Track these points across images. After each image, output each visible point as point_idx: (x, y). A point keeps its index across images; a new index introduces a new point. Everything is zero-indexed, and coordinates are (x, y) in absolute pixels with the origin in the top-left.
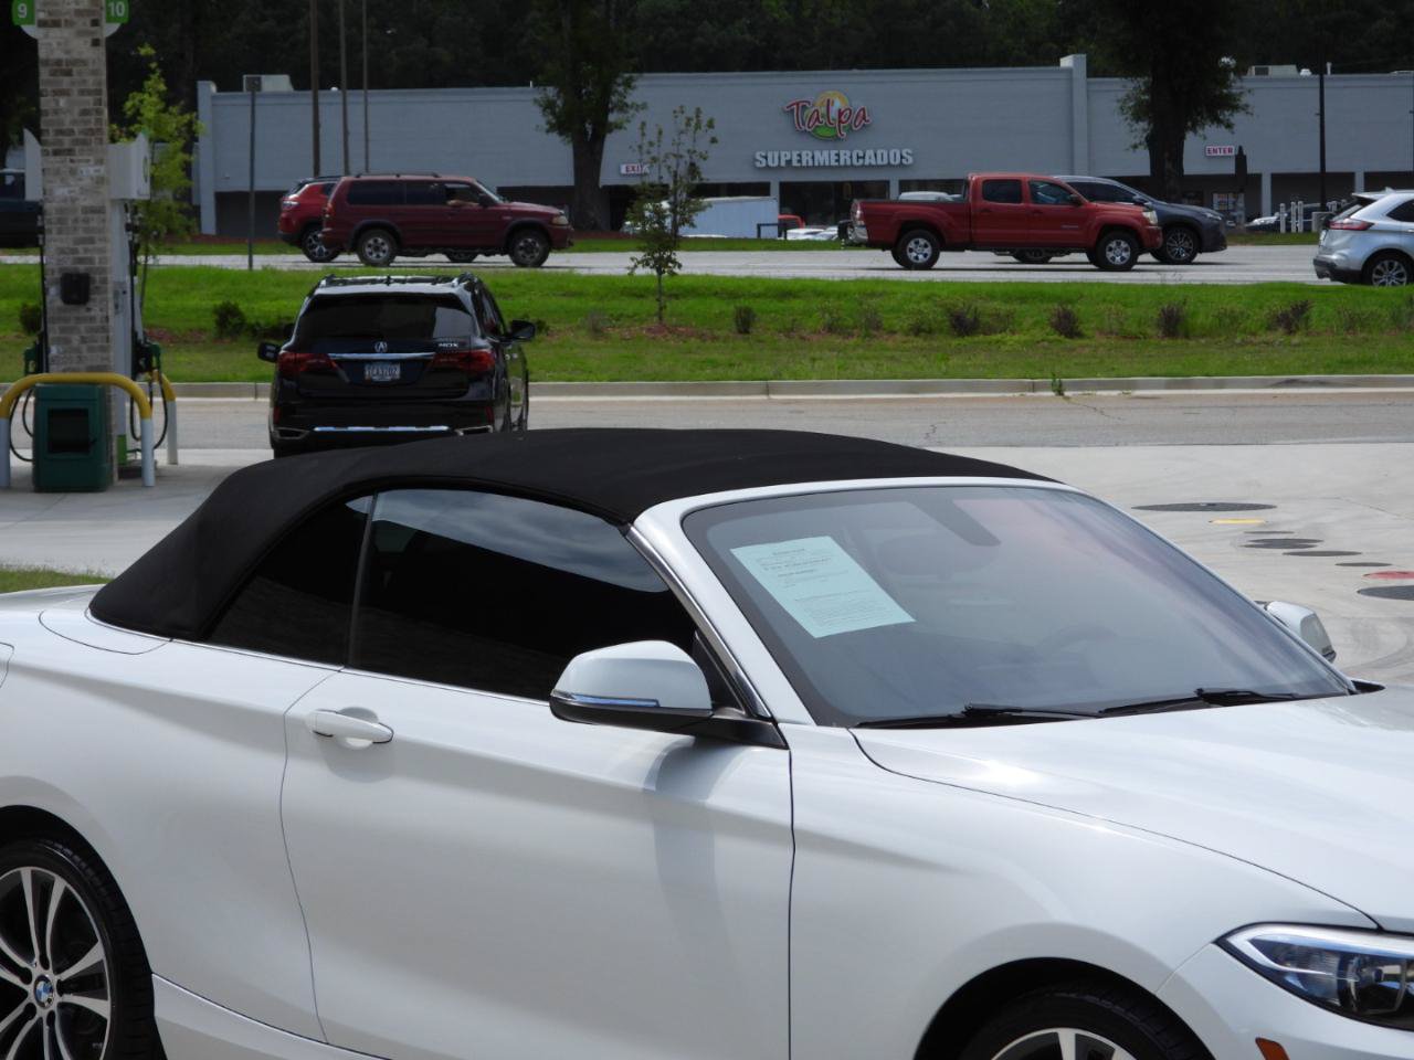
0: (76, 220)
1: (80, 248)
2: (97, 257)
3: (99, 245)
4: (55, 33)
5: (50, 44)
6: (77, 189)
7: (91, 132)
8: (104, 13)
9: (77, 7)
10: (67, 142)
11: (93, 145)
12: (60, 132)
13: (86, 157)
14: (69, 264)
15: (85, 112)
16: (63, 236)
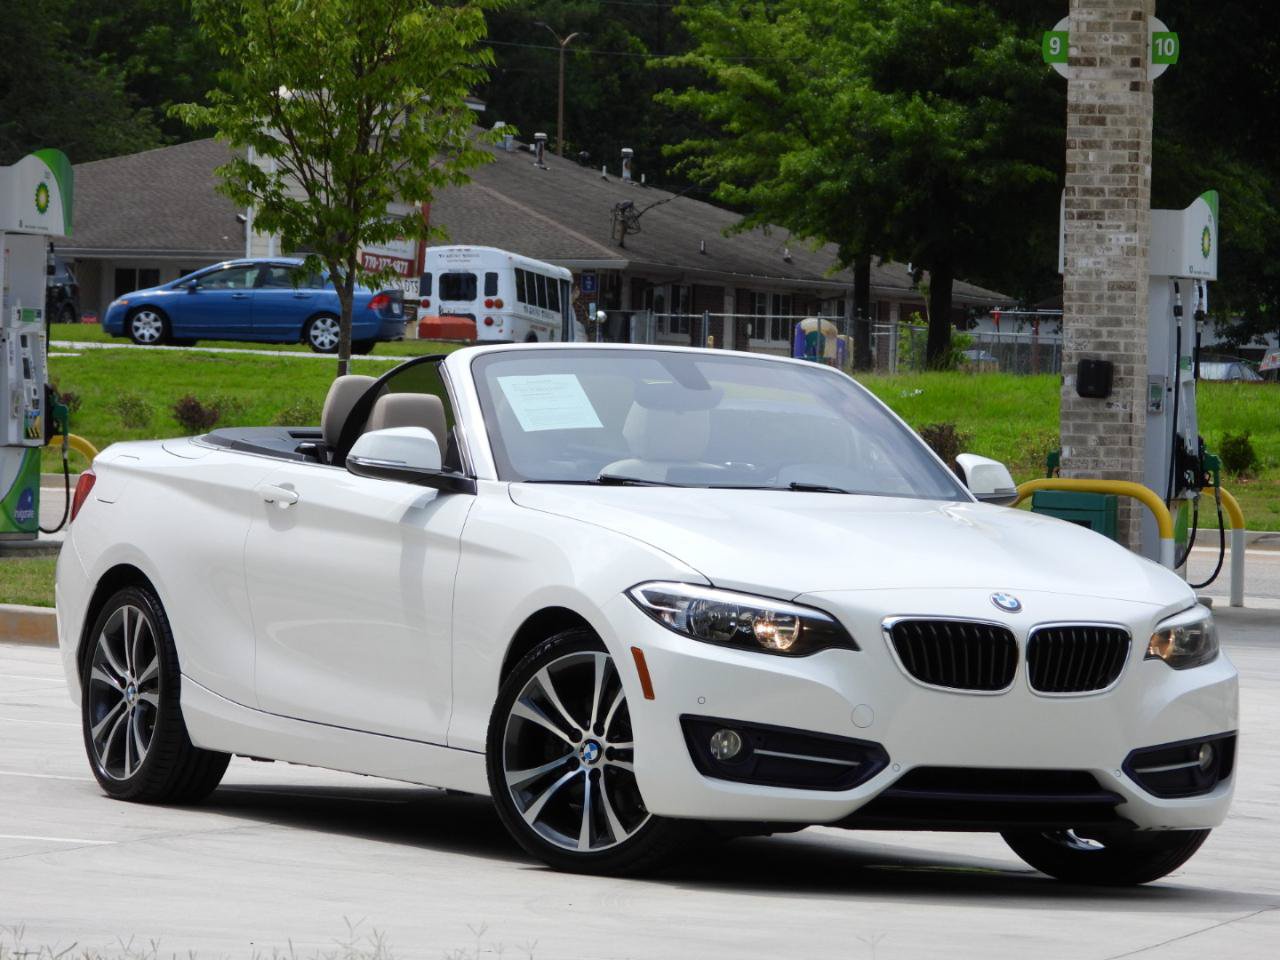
0: (1100, 298)
1: (1104, 330)
2: (1122, 342)
3: (1126, 328)
4: (1088, 73)
5: (1083, 87)
6: (1103, 260)
7: (1124, 192)
8: (1150, 50)
9: (1116, 43)
10: (1095, 202)
11: (1126, 209)
12: (1087, 191)
13: (1115, 223)
14: (1089, 349)
15: (1118, 169)
16: (1085, 316)
